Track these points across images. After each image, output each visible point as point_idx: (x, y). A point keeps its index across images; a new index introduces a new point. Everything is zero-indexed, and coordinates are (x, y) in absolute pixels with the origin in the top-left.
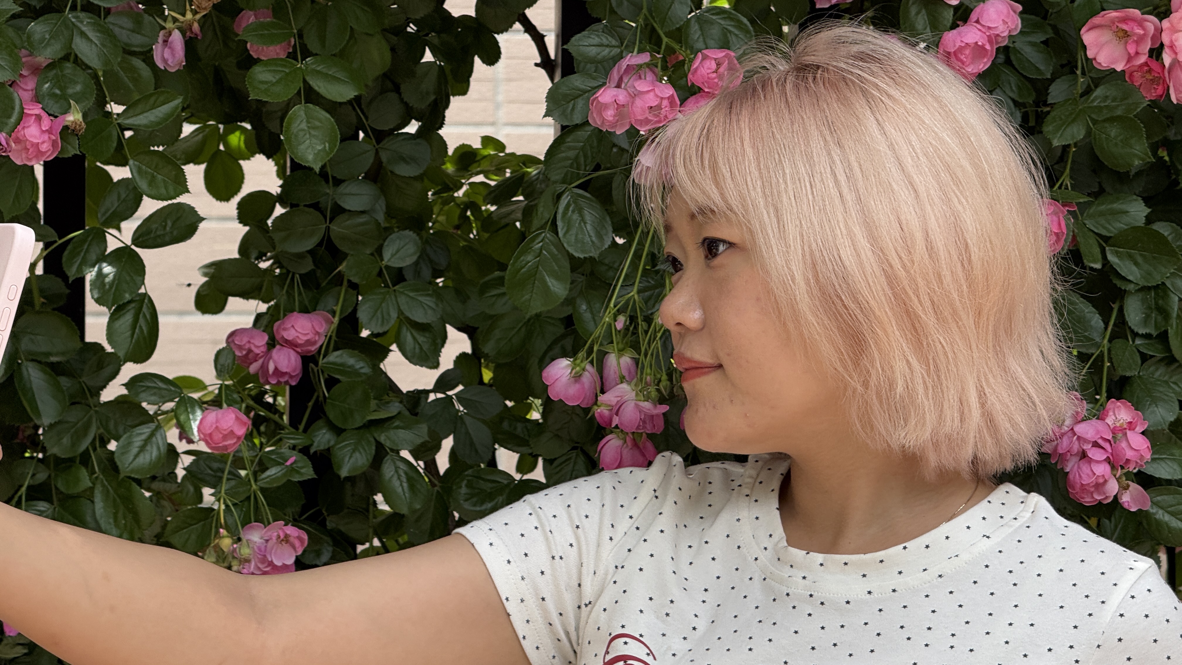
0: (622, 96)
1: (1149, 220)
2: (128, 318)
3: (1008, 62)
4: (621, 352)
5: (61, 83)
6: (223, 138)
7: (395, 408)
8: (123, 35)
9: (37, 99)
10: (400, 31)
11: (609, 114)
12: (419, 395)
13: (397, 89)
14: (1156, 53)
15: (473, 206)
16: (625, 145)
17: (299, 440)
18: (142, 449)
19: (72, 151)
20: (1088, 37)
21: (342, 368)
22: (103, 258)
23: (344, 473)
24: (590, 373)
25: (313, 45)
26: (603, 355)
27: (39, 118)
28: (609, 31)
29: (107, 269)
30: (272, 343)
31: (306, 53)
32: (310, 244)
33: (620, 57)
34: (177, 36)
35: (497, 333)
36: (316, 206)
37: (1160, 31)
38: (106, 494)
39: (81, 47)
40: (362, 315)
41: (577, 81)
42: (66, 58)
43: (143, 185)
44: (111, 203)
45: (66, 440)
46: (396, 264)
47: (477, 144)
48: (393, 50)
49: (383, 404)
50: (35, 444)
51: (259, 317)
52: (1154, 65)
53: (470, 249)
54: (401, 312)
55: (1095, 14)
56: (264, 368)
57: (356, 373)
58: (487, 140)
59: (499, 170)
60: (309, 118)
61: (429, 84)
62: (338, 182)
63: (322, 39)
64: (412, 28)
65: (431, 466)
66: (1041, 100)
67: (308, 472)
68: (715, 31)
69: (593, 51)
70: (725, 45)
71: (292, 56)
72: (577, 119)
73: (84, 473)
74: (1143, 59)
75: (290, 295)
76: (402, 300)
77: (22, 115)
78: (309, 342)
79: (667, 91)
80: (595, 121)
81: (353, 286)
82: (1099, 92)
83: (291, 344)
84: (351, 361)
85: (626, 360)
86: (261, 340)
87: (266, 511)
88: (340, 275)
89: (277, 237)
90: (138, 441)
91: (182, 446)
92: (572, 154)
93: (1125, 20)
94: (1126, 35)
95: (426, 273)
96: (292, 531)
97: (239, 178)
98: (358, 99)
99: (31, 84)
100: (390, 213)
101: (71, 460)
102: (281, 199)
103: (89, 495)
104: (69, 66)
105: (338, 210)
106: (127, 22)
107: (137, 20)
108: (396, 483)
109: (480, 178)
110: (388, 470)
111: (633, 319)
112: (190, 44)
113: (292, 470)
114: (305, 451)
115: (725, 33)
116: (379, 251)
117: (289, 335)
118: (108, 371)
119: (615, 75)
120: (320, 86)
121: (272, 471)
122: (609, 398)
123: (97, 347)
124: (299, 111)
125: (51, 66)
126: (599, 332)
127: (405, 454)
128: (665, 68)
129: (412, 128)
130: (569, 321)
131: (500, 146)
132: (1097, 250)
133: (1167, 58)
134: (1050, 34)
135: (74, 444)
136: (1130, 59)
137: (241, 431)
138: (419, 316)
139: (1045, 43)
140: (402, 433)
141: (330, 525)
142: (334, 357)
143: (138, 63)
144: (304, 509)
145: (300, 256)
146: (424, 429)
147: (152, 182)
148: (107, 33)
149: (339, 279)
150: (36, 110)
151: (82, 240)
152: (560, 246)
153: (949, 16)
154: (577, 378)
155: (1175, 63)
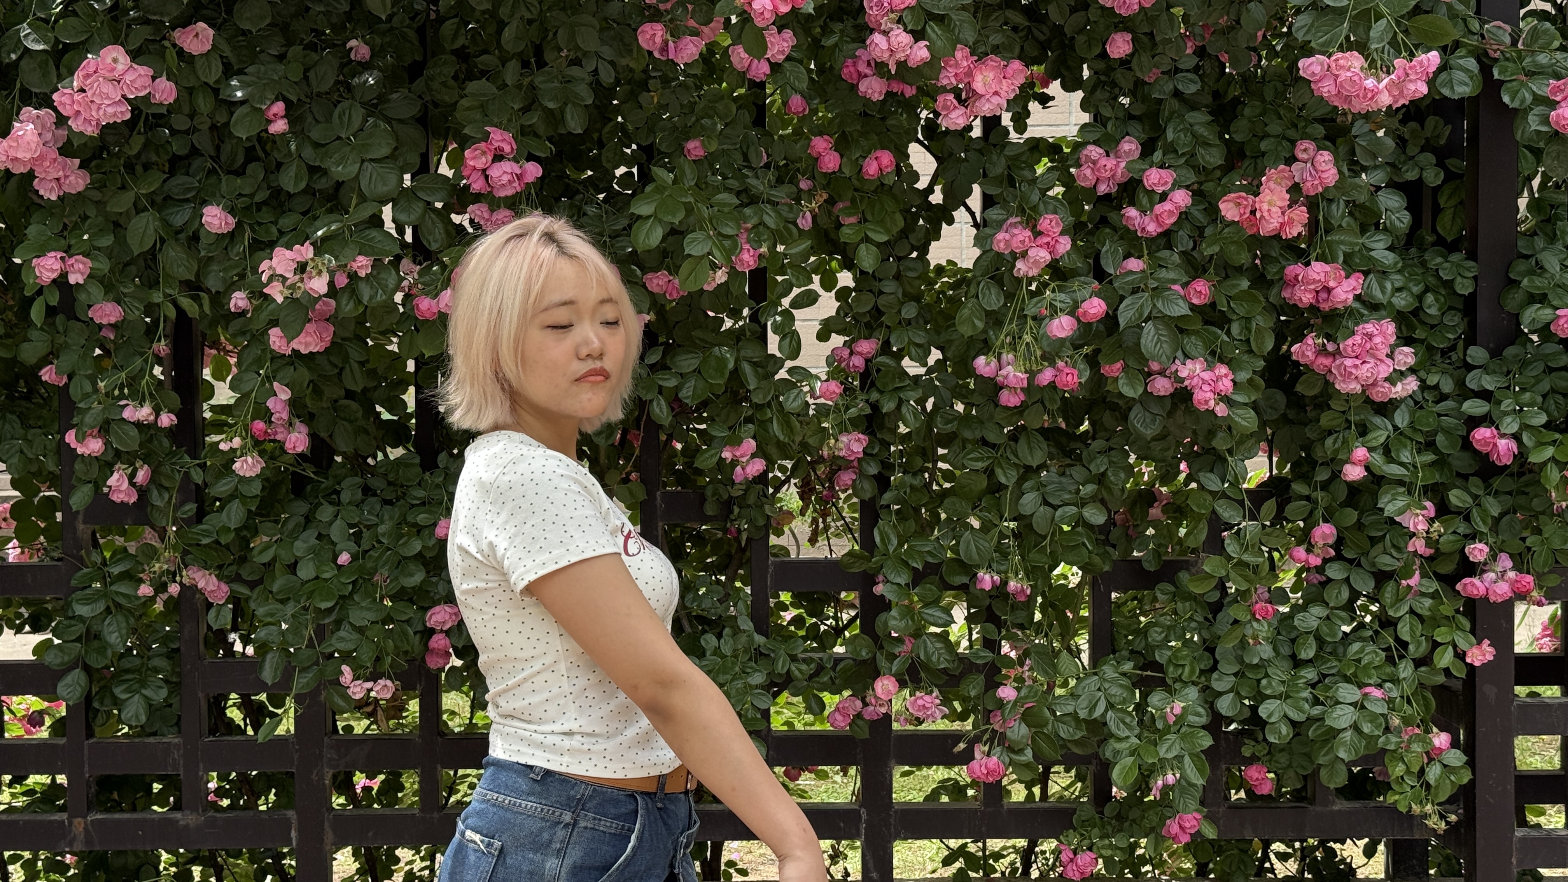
0: (1007, 236)
1: (1249, 287)
2: (788, 340)
3: (1187, 218)
4: (1008, 352)
5: (758, 235)
6: (829, 263)
7: (908, 382)
8: (785, 214)
9: (748, 242)
10: (909, 211)
11: (1002, 245)
12: (917, 377)
13: (907, 238)
14: (1253, 212)
15: (943, 292)
16: (1010, 259)
17: (864, 397)
18: (794, 400)
19: (763, 265)
20: (1222, 206)
21: (883, 364)
22: (776, 313)
23: (884, 411)
24: (994, 363)
25: (869, 217)
26: (1000, 354)
27: (748, 250)
28: (1002, 208)
29: (778, 318)
30: (852, 353)
31: (866, 221)
32: (868, 308)
33: (1007, 219)
34: (808, 213)
35: (953, 348)
36: (871, 291)
37: (1254, 202)
38: (778, 419)
39: (766, 219)
40: (892, 340)
41: (988, 230)
42: (760, 224)
43: (794, 281)
44: (779, 290)
45: (761, 396)
46: (907, 317)
47: (944, 264)
48: (905, 219)
49: (902, 381)
50: (747, 399)
51: (845, 342)
52: (1252, 217)
53: (941, 311)
54: (910, 339)
55: (1225, 195)
56: (848, 365)
57: (890, 366)
58: (949, 262)
59: (955, 275)
60: (867, 249)
62: (880, 280)
63: (873, 214)
64: (914, 210)
65: (924, 408)
66: (1201, 235)
67: (868, 411)
68: (1051, 207)
69: (995, 217)
70: (1056, 213)
71: (860, 222)
72: (988, 248)
73: (769, 411)
74: (1247, 215)
75: (859, 332)
76: (910, 333)
77: (742, 249)
78: (868, 353)
79: (1028, 233)
80: (996, 248)
81: (888, 327)
82: (1226, 230)
83: (860, 354)
84: (887, 361)
85: (1011, 356)
86: (847, 352)
87: (850, 428)
88: (882, 323)
89: (853, 305)
90: (792, 396)
91: (811, 401)
92: (985, 264)
93: (1239, 197)
94: (1239, 204)
95: (921, 321)
96: (861, 436)
97: (835, 281)
98: (889, 242)
99: (745, 236)
100: (905, 294)
101: (763, 405)
102: (854, 289)
103: (771, 420)
104: (761, 227)
105: (881, 293)
106: (786, 208)
107: (791, 206)
108: (908, 415)
109: (946, 279)
110: (904, 410)
111: (1014, 338)
112: (814, 218)
113: (861, 409)
114: (867, 401)
115: (1055, 207)
116: (899, 312)
117: (859, 349)
118: (778, 365)
119: (1005, 227)
120: (871, 235)
121: (852, 410)
122: (1003, 372)
123: (773, 356)
124: (863, 246)
125: (753, 228)
126: (999, 343)
127: (912, 402)
128: (1027, 224)
129: (915, 255)
130: (985, 341)
131: (955, 264)
132: (1225, 302)
133: (1258, 215)
134: (1207, 205)
135: (764, 398)
136: (1241, 215)
137: (838, 391)
138: (918, 340)
139: (1205, 209)
140: (910, 393)
141: (879, 436)
142: (880, 359)
143: (791, 226)
144: (867, 428)
145: (864, 314)
146: (920, 391)
147: (798, 279)
148: (778, 213)
149: (881, 325)
150: (747, 246)
151: (767, 306)
152: (981, 306)
153: (1157, 197)
154: (988, 364)
155: (1262, 217)
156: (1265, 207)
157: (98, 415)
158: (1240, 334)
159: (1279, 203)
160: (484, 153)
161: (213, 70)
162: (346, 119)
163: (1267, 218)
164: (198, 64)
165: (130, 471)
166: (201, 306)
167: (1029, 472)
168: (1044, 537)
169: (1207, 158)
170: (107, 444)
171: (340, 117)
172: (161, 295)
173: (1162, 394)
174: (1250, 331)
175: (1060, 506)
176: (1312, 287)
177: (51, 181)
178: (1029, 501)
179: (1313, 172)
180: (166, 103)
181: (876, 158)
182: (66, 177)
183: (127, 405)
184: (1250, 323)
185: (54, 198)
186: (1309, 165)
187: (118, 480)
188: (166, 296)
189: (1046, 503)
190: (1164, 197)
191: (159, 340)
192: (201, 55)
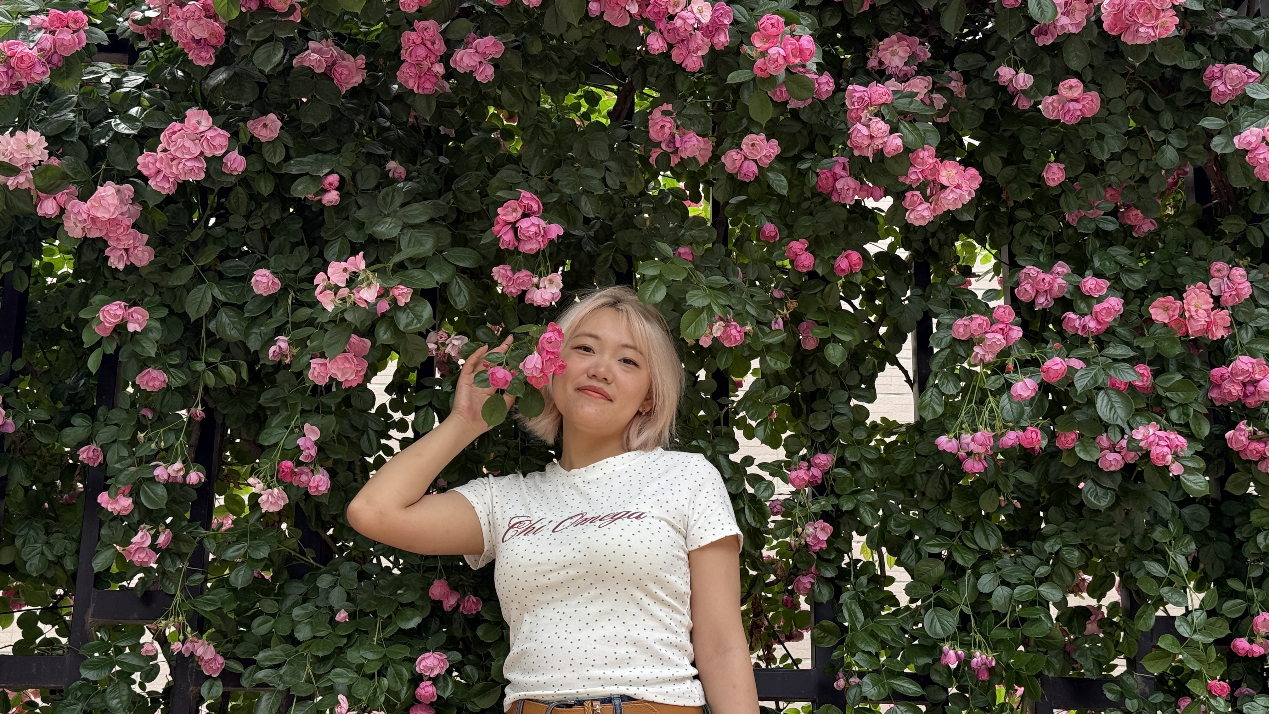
0: (966, 322)
4: (967, 432)
11: (962, 330)
13: (857, 369)
14: (1182, 314)
17: (825, 499)
18: (764, 490)
20: (1151, 311)
21: (840, 474)
23: (844, 509)
24: (955, 441)
26: (960, 434)
30: (810, 466)
32: (824, 427)
34: (780, 320)
36: (826, 412)
37: (1182, 305)
39: (749, 308)
40: (846, 455)
46: (858, 438)
47: (879, 422)
52: (1181, 318)
54: (862, 455)
55: (1152, 305)
57: (845, 476)
58: (884, 419)
61: (870, 366)
62: (834, 404)
67: (830, 508)
74: (1176, 317)
76: (862, 450)
78: (825, 465)
79: (985, 317)
80: (956, 336)
82: (1158, 332)
83: (818, 466)
84: (843, 472)
85: (969, 435)
86: (805, 465)
87: (815, 519)
93: (1168, 302)
94: (1168, 308)
96: (826, 524)
105: (835, 414)
108: (865, 514)
110: (862, 510)
112: (785, 322)
113: (824, 506)
116: (852, 433)
117: (817, 461)
120: (837, 335)
121: (816, 506)
126: (957, 426)
132: (1162, 392)
133: (1187, 316)
136: (1171, 318)
138: (869, 456)
140: (867, 495)
142: (836, 470)
145: (820, 433)
152: (940, 392)
153: (1095, 301)
154: (949, 441)
155: (1191, 316)
156: (1193, 309)
157: (132, 476)
158: (1179, 419)
159: (1205, 307)
160: (515, 210)
161: (278, 154)
162: (389, 200)
163: (1195, 317)
164: (265, 149)
165: (153, 532)
166: (239, 374)
167: (986, 556)
168: (1005, 615)
169: (1131, 282)
170: (137, 503)
171: (384, 198)
172: (204, 365)
173: (1113, 469)
174: (1188, 416)
175: (1017, 585)
176: (1241, 378)
177: (120, 250)
178: (986, 583)
179: (1230, 285)
180: (235, 173)
181: (846, 257)
182: (135, 248)
183: (159, 466)
184: (1187, 409)
185: (121, 267)
186: (1225, 279)
187: (142, 537)
188: (208, 364)
189: (1004, 583)
190: (1100, 300)
191: (197, 406)
192: (268, 142)
